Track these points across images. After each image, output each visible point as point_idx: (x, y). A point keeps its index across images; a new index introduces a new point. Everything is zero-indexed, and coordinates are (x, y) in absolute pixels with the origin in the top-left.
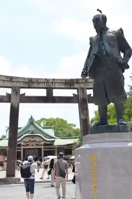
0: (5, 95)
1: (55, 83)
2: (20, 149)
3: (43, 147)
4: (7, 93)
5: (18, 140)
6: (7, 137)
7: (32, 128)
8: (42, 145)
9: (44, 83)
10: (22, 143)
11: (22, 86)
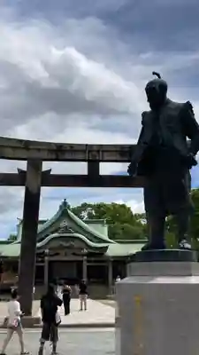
0: (17, 172)
1: (103, 151)
2: (43, 261)
3: (85, 258)
4: (19, 170)
5: (38, 245)
6: (19, 239)
7: (64, 223)
8: (83, 255)
9: (84, 151)
10: (47, 251)
11: (46, 157)
